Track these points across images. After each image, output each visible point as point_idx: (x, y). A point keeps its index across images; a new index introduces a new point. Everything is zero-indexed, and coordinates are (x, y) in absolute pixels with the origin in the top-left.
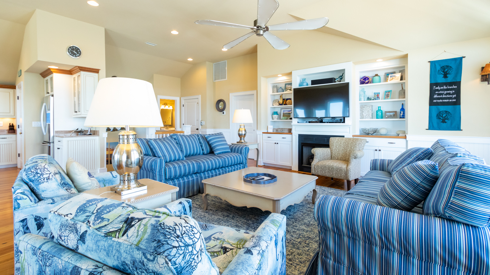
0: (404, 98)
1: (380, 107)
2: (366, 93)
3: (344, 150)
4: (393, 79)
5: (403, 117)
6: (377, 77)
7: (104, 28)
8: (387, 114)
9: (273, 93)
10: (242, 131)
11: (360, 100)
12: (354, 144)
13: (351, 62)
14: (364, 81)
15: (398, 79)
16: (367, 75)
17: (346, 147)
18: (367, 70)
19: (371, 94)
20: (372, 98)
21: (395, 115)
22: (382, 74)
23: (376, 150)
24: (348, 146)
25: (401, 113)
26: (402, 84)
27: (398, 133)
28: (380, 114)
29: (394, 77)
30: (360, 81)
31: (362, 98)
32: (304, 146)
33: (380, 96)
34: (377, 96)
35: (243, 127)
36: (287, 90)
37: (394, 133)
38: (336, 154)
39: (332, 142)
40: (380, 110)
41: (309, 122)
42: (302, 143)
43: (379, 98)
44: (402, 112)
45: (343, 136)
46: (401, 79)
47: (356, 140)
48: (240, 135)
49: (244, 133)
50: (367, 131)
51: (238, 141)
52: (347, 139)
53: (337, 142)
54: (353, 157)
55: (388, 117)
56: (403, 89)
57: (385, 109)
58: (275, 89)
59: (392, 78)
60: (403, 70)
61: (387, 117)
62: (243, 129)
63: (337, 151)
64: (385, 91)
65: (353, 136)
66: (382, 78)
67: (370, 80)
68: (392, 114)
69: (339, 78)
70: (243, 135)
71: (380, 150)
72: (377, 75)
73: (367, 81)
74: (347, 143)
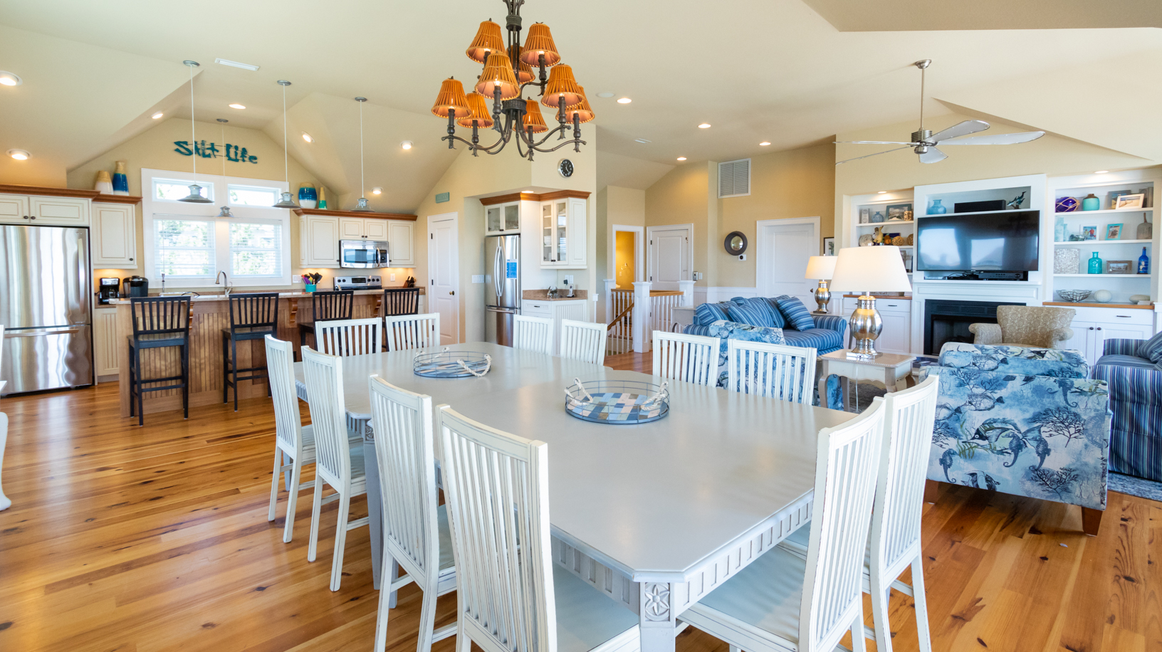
0: (1150, 237)
1: (1097, 253)
2: (1068, 228)
3: (1030, 328)
4: (1126, 204)
5: (1146, 271)
6: (1091, 199)
7: (595, 126)
8: (1112, 265)
9: (860, 222)
10: (823, 293)
11: (1056, 239)
12: (1051, 317)
13: (1045, 175)
14: (1065, 205)
15: (1138, 205)
16: (1071, 195)
17: (1034, 322)
18: (1072, 186)
19: (1077, 229)
20: (1081, 237)
21: (1128, 267)
22: (1102, 195)
23: (1091, 329)
24: (1039, 321)
25: (1140, 264)
26: (1145, 214)
27: (1135, 299)
28: (1097, 265)
29: (1128, 201)
30: (1056, 205)
31: (1061, 237)
32: (936, 319)
33: (1097, 233)
34: (1091, 233)
35: (825, 287)
36: (892, 218)
37: (1124, 299)
38: (1014, 334)
39: (1004, 314)
40: (1097, 258)
41: (949, 278)
42: (932, 316)
43: (1095, 236)
44: (1143, 263)
45: (1024, 304)
46: (1145, 205)
47: (1053, 311)
48: (819, 300)
49: (826, 296)
50: (1069, 295)
51: (815, 310)
52: (1033, 309)
53: (1014, 314)
54: (1058, 337)
55: (1113, 272)
56: (1145, 221)
57: (1105, 256)
58: (865, 216)
59: (1123, 202)
60: (1149, 188)
61: (1111, 270)
62: (824, 289)
63: (1015, 328)
64: (1109, 225)
65: (1044, 304)
66: (1103, 200)
67: (1078, 204)
68: (1121, 265)
69: (1015, 202)
70: (826, 300)
71: (1099, 329)
72: (1091, 196)
73: (1071, 207)
74: (1035, 316)
